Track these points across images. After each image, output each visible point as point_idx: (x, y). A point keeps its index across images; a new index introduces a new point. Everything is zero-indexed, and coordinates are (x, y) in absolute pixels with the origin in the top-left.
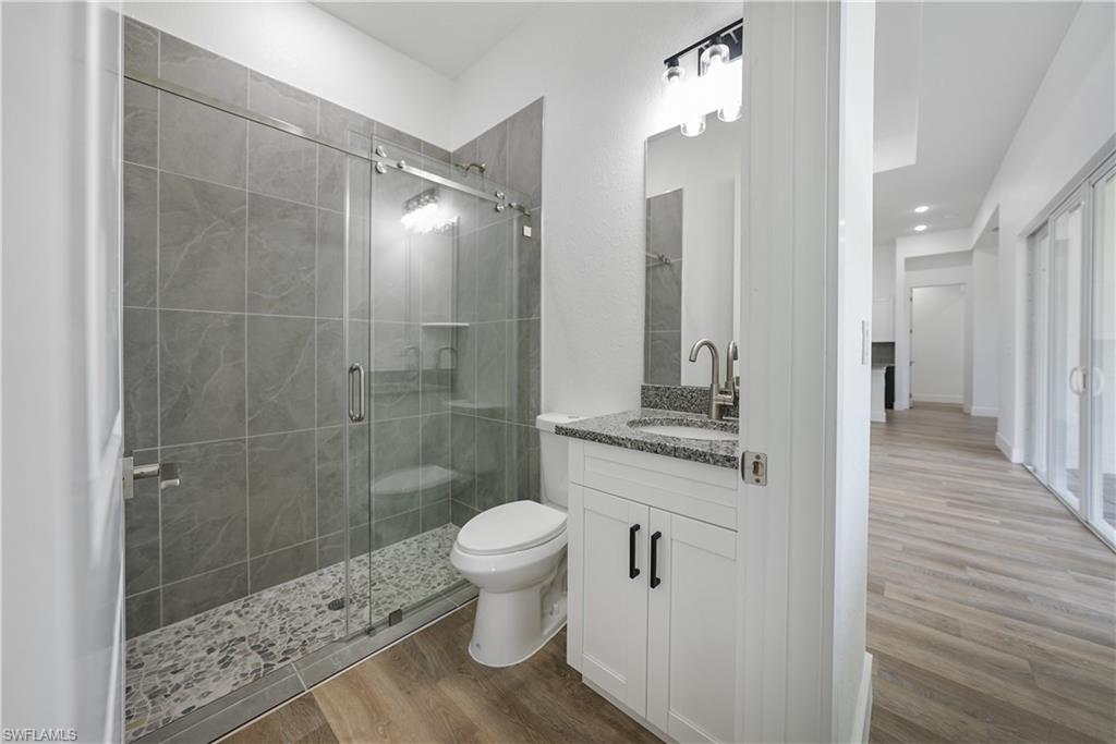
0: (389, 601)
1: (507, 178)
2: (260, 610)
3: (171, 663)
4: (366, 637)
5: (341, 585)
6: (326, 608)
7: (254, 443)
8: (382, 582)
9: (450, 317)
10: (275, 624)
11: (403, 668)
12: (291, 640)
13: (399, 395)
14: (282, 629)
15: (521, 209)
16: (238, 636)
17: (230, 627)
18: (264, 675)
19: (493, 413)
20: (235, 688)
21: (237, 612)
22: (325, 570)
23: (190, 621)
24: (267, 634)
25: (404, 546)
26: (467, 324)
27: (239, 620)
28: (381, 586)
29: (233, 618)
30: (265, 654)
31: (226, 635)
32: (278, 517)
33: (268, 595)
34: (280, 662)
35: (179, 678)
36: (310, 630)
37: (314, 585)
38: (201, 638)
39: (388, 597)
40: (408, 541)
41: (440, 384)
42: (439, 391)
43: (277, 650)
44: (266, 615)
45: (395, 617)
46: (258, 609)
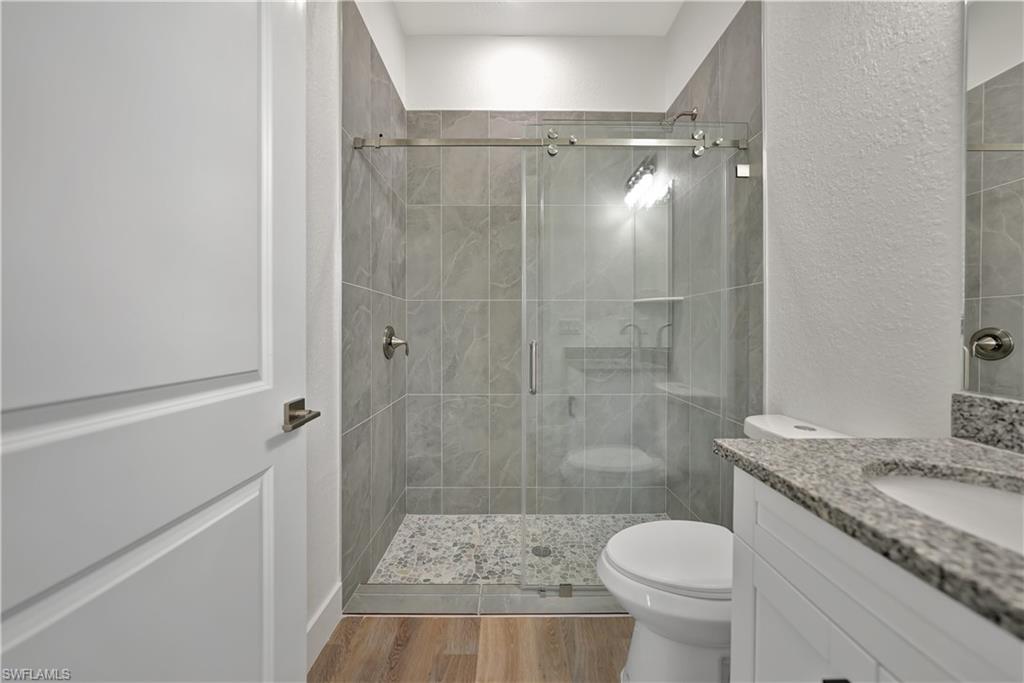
0: (578, 569)
1: (720, 113)
2: (492, 528)
3: (435, 541)
4: (536, 595)
5: (548, 535)
6: (530, 550)
7: (494, 400)
8: (581, 547)
9: (667, 290)
10: (495, 545)
11: (552, 646)
12: (497, 564)
13: (610, 371)
14: (497, 551)
15: (736, 144)
16: (472, 542)
17: (471, 533)
18: (469, 582)
19: (707, 402)
20: (452, 582)
21: (479, 524)
22: (542, 516)
23: (454, 517)
24: (486, 550)
25: (611, 520)
26: (682, 298)
27: (477, 530)
28: (578, 551)
29: (475, 526)
30: (479, 568)
31: (465, 539)
32: (509, 461)
33: (500, 519)
34: (483, 578)
35: (433, 554)
36: (512, 563)
37: (530, 526)
38: (455, 533)
39: (579, 565)
40: (616, 516)
41: (654, 362)
42: (653, 371)
43: (486, 566)
44: (493, 534)
45: (566, 590)
46: (491, 527)
